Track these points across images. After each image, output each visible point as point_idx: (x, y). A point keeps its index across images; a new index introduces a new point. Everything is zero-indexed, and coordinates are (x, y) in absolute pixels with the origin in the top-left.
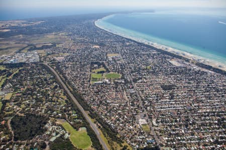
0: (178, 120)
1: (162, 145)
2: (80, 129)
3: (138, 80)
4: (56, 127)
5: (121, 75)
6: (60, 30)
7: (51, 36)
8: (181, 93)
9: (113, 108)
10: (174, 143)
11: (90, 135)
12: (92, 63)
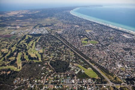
2: (88, 68)
3: (109, 45)
4: (75, 67)
5: (98, 42)
6: (52, 16)
7: (48, 19)
9: (101, 59)
11: (95, 72)
12: (79, 35)
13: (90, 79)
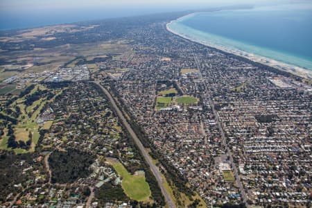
0: (278, 167)
1: (250, 203)
2: (137, 173)
3: (223, 107)
4: (105, 168)
5: (198, 100)
6: (119, 36)
7: (106, 45)
8: (285, 128)
9: (184, 145)
10: (270, 201)
11: (149, 182)
12: (158, 82)
13: (125, 204)
